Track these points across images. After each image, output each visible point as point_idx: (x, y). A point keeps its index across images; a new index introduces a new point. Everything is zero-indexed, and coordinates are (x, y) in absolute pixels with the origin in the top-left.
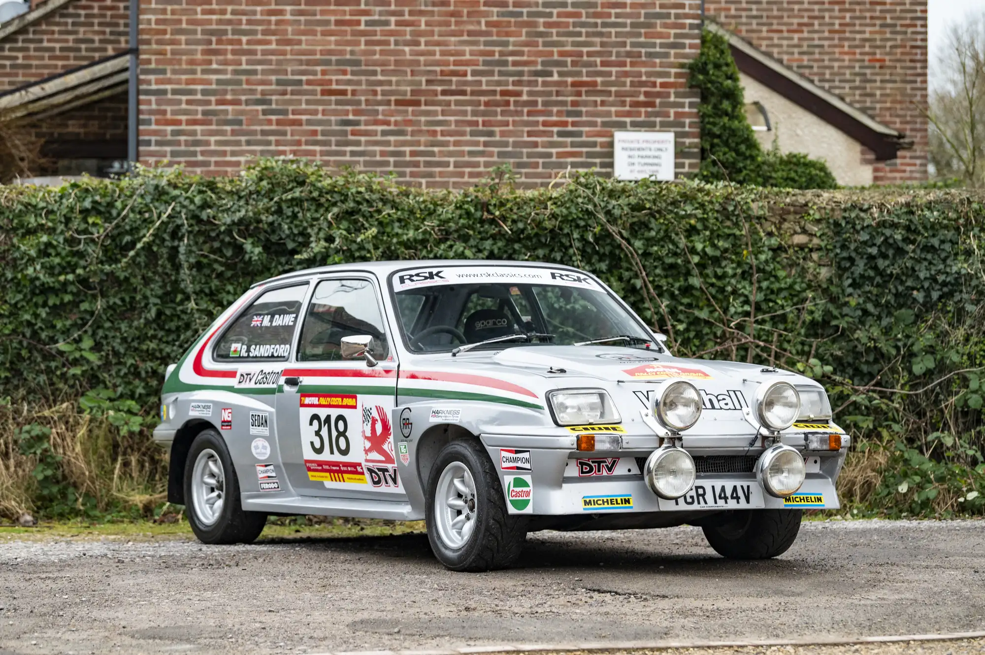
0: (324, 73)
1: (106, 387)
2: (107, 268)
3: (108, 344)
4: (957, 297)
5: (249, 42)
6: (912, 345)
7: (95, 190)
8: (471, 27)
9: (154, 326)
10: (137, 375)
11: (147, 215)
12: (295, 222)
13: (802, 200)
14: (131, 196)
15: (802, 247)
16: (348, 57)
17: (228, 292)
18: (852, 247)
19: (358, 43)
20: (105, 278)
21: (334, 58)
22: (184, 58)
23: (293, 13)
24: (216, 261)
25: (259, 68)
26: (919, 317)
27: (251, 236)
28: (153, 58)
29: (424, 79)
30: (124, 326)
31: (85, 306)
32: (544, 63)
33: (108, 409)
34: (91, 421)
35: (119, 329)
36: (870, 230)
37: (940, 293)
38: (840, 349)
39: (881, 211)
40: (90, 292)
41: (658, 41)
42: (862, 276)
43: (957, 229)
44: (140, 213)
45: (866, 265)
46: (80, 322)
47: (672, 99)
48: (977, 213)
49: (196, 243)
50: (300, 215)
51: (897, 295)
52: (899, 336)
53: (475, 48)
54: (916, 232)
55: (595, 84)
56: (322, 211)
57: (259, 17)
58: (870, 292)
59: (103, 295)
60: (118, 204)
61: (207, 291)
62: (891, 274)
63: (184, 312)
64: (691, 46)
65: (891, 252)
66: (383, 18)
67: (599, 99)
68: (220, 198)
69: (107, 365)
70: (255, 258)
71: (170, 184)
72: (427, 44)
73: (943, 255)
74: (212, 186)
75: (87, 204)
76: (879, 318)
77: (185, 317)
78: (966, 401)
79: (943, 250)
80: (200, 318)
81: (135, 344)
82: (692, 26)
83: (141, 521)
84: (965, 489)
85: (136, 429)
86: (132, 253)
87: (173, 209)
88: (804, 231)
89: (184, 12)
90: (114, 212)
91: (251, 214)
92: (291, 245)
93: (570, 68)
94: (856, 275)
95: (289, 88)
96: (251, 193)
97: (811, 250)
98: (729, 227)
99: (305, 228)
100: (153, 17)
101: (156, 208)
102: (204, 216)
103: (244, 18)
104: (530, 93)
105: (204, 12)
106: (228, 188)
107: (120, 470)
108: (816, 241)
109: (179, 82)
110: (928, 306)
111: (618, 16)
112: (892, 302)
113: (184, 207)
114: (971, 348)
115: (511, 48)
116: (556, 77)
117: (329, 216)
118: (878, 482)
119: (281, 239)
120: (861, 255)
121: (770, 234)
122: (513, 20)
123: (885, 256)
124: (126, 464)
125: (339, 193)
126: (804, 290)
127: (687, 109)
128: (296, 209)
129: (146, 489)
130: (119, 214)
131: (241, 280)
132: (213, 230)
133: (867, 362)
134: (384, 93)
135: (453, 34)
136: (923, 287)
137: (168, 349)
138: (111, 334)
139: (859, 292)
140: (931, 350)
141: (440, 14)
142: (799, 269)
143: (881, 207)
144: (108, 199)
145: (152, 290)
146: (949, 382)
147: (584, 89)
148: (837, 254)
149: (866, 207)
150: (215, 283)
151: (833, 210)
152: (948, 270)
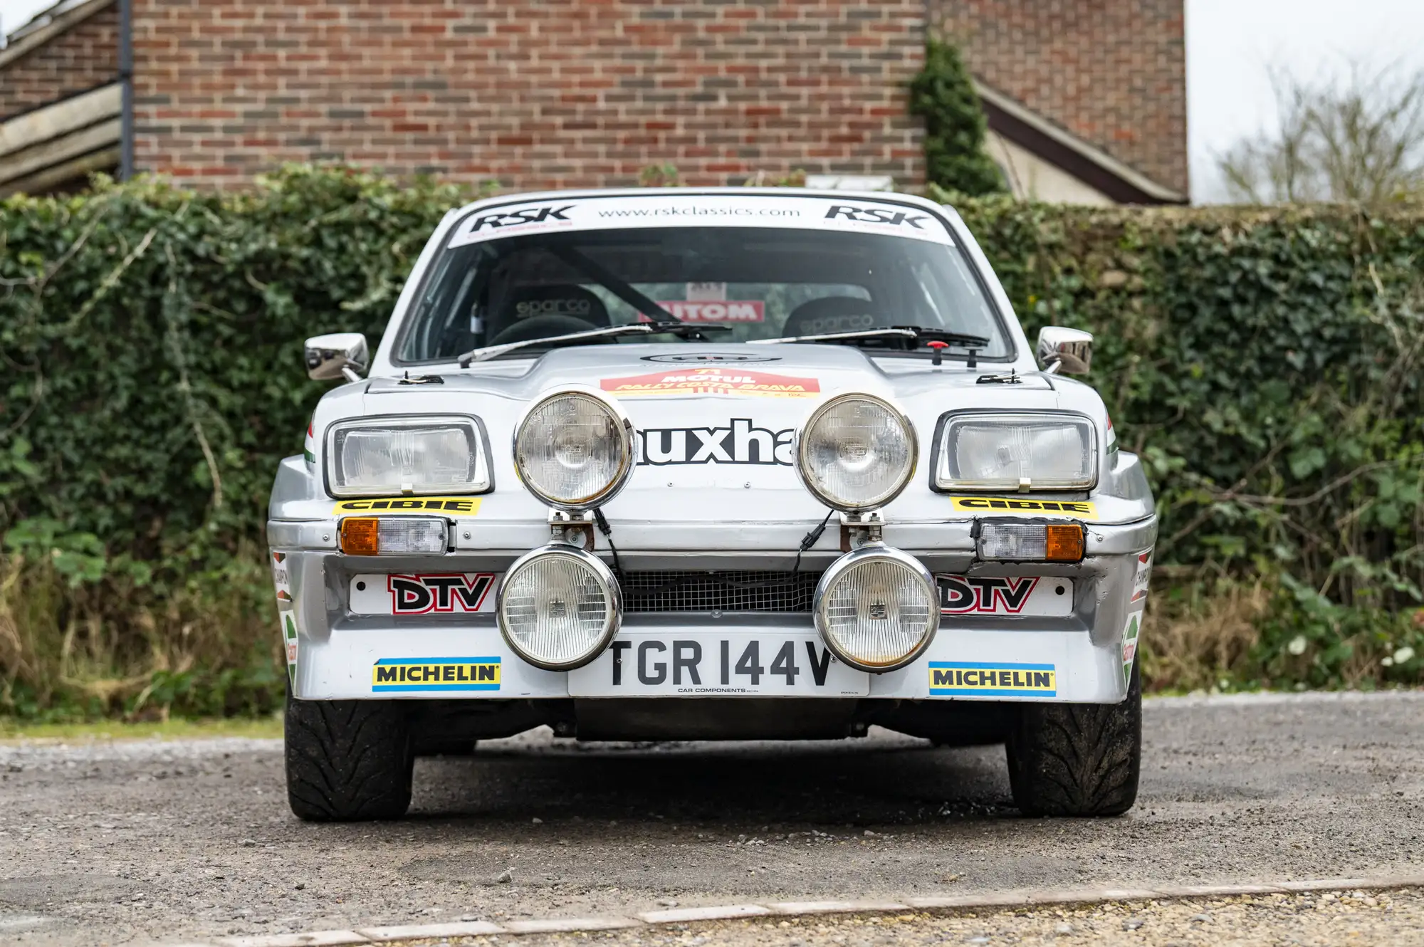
0: (396, 100)
1: (53, 516)
2: (51, 330)
3: (55, 450)
4: (1354, 359)
5: (289, 58)
6: (1289, 433)
7: (32, 211)
8: (604, 34)
9: (126, 420)
10: (101, 497)
11: (112, 250)
12: (345, 258)
13: (1115, 219)
14: (87, 221)
15: (1116, 290)
16: (429, 77)
17: (241, 368)
18: (1194, 287)
19: (442, 58)
20: (46, 346)
21: (409, 79)
22: (197, 81)
23: (351, 16)
24: (221, 320)
25: (303, 94)
26: (1297, 393)
27: (274, 279)
28: (153, 81)
29: (536, 108)
30: (78, 422)
31: (17, 391)
32: (707, 84)
33: (52, 547)
34: (26, 568)
35: (70, 427)
36: (1220, 261)
37: (1327, 355)
38: (1180, 441)
39: (1235, 234)
40: (25, 369)
41: (866, 50)
42: (1210, 331)
43: (1350, 259)
44: (102, 246)
45: (1215, 314)
46: (9, 416)
47: (887, 131)
48: (1379, 233)
49: (190, 292)
50: (351, 247)
51: (1263, 359)
52: (1269, 421)
53: (608, 63)
54: (1289, 263)
55: (777, 111)
56: (383, 242)
57: (301, 22)
58: (1223, 355)
59: (47, 373)
60: (68, 233)
61: (208, 365)
62: (1254, 328)
63: (172, 398)
64: (913, 57)
65: (1251, 295)
66: (479, 22)
67: (784, 132)
68: (226, 223)
69: (53, 482)
70: (280, 312)
71: (148, 202)
72: (542, 57)
73: (1330, 297)
74: (214, 205)
75: (20, 233)
76: (1236, 394)
77: (171, 405)
78: (1375, 515)
79: (1330, 291)
80: (197, 406)
81: (97, 450)
82: (913, 29)
83: (103, 720)
84: (1389, 646)
85: (96, 577)
86: (87, 306)
87: (154, 240)
88: (1120, 266)
89: (196, 16)
90: (60, 246)
91: (273, 245)
92: (336, 293)
93: (742, 89)
94: (1201, 329)
95: (347, 122)
96: (274, 216)
97: (1131, 294)
98: (1006, 261)
99: (358, 267)
100: (150, 24)
101: (127, 238)
102: (201, 250)
103: (281, 24)
104: (688, 126)
105: (224, 16)
106: (239, 208)
107: (74, 643)
108: (1138, 281)
109: (189, 115)
110: (1310, 374)
111: (808, 15)
112: (1257, 370)
113: (171, 236)
114: (1377, 437)
115: (659, 62)
116: (722, 103)
117: (396, 247)
118: (1254, 639)
119: (321, 283)
120: (1206, 299)
121: (1068, 271)
122: (661, 22)
123: (1243, 301)
124: (82, 635)
125: (412, 214)
126: (1121, 355)
127: (908, 145)
128: (345, 238)
129: (115, 670)
130: (67, 248)
131: (260, 349)
132: (216, 272)
133: (1221, 463)
134: (481, 128)
135: (577, 43)
136: (1300, 346)
137: (147, 457)
138: (58, 434)
139: (1206, 356)
140: (1316, 441)
141: (559, 15)
142: (1113, 323)
143: (1236, 227)
144: (53, 226)
145: (122, 365)
146: (1346, 488)
147: (762, 119)
148: (1169, 301)
149: (1211, 226)
150: (220, 354)
151: (1162, 232)
152: (1339, 319)
